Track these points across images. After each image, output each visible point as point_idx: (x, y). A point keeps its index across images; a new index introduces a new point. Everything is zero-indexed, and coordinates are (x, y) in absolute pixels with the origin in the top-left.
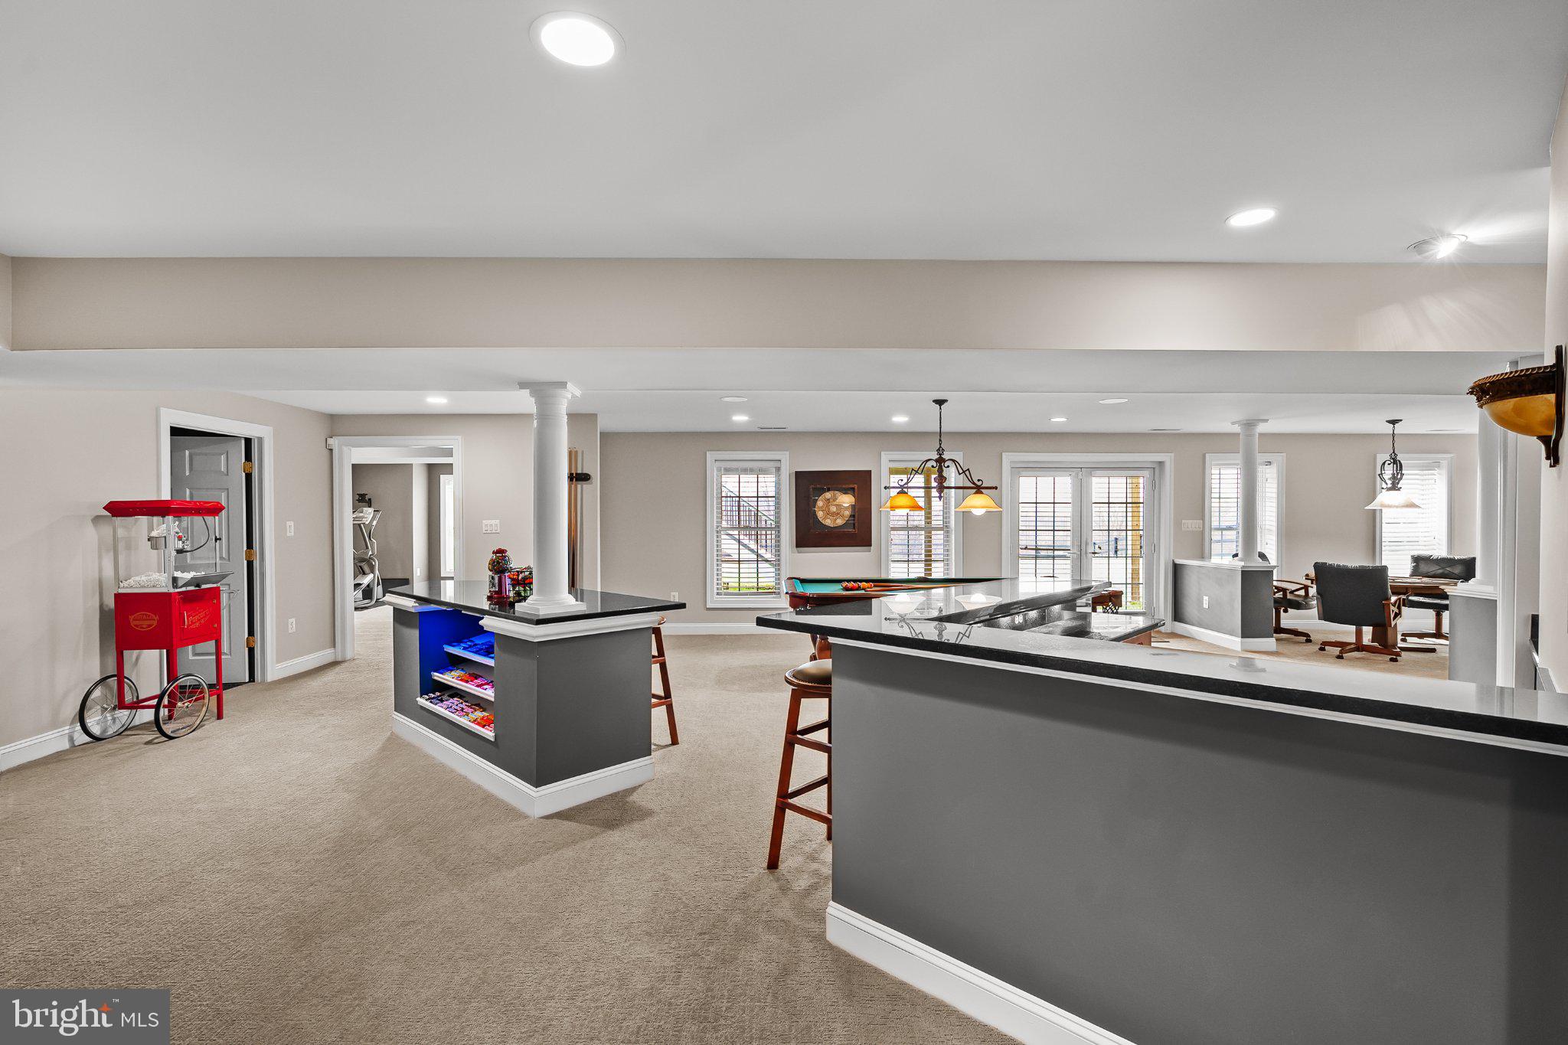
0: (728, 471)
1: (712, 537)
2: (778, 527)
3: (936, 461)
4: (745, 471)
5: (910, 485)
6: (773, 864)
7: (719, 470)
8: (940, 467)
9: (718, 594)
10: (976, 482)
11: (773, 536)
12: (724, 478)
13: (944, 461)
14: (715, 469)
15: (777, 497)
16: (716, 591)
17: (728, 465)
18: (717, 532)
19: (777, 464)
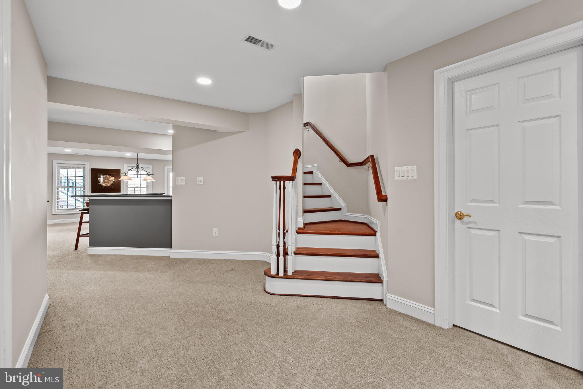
0: (62, 167)
1: (55, 191)
2: (84, 186)
3: (136, 167)
4: (70, 168)
5: (128, 173)
6: (76, 249)
7: (58, 167)
8: (138, 169)
9: (58, 210)
10: (148, 173)
11: (82, 190)
12: (61, 169)
13: (139, 167)
14: (57, 166)
15: (84, 177)
16: (57, 209)
17: (62, 165)
18: (58, 188)
19: (84, 166)
